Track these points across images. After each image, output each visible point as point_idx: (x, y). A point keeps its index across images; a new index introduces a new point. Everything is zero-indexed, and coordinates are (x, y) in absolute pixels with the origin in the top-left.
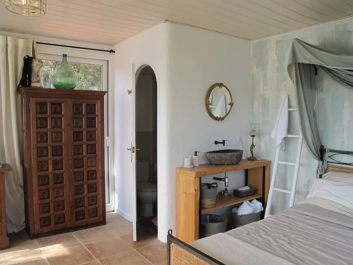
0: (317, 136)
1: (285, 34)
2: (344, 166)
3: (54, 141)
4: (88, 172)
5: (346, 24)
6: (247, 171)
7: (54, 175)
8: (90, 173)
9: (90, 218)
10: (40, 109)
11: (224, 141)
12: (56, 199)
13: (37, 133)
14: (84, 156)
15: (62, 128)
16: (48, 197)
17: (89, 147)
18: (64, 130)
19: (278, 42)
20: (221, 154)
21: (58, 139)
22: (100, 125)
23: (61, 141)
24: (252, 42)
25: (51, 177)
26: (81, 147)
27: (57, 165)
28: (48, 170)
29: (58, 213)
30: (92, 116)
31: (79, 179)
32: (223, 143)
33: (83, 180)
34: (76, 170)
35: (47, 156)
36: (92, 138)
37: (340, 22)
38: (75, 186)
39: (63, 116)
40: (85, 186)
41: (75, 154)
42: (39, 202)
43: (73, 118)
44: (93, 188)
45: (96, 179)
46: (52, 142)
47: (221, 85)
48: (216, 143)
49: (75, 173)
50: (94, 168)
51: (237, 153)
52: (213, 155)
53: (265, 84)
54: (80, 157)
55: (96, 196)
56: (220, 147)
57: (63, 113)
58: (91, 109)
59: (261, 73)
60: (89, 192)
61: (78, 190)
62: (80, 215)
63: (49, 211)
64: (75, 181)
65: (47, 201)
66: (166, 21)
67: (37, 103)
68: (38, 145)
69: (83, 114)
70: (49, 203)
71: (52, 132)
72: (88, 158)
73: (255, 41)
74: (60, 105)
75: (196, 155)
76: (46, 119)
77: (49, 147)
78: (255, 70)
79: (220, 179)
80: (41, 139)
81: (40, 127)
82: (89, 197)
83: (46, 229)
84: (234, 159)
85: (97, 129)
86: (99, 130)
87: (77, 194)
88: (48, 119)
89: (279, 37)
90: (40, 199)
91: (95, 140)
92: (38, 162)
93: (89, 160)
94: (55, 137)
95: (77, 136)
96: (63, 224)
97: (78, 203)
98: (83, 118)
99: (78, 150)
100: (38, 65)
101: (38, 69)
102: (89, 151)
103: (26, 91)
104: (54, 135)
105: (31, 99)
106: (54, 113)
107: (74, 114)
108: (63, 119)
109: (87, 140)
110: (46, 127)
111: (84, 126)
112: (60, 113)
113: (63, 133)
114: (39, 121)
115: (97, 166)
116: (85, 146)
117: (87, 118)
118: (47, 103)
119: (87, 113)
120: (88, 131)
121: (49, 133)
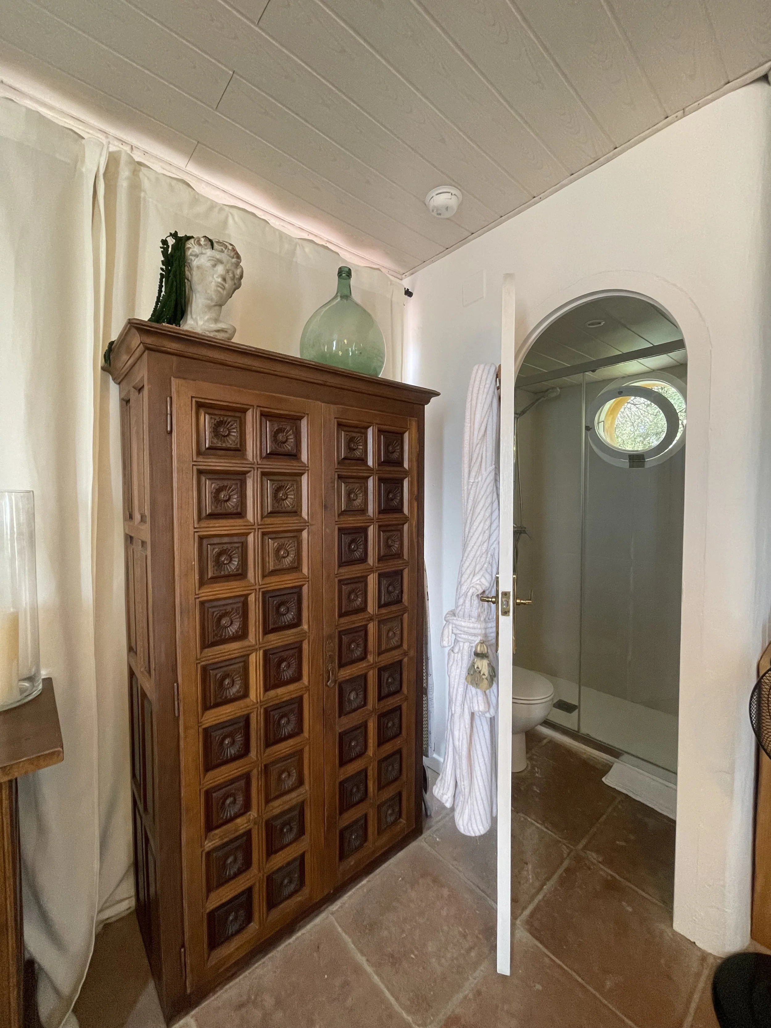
3: (274, 573)
4: (380, 670)
8: (385, 675)
10: (215, 432)
12: (276, 806)
13: (201, 538)
14: (370, 619)
15: (301, 516)
17: (384, 583)
18: (306, 524)
21: (288, 561)
22: (416, 505)
23: (296, 568)
25: (256, 721)
26: (361, 585)
27: (281, 666)
28: (246, 695)
30: (394, 472)
31: (355, 704)
33: (364, 704)
34: (344, 673)
35: (244, 635)
36: (393, 550)
38: (342, 735)
39: (305, 468)
40: (372, 726)
41: (340, 614)
42: (208, 843)
43: (340, 477)
44: (389, 725)
45: (399, 690)
46: (264, 576)
49: (341, 685)
50: (396, 656)
54: (358, 620)
55: (399, 752)
57: (304, 457)
58: (392, 444)
60: (382, 741)
61: (349, 744)
64: (340, 715)
65: (241, 824)
67: (200, 405)
68: (208, 593)
69: (370, 463)
71: (264, 534)
72: (380, 622)
74: (295, 420)
76: (240, 478)
77: (252, 598)
80: (218, 564)
81: (212, 516)
82: (380, 762)
83: (231, 950)
85: (407, 519)
86: (414, 523)
87: (344, 762)
88: (249, 484)
90: (209, 828)
91: (399, 556)
92: (206, 668)
93: (384, 628)
94: (276, 552)
95: (349, 547)
98: (368, 477)
99: (351, 598)
100: (220, 261)
101: (220, 280)
102: (383, 598)
103: (149, 340)
104: (272, 544)
105: (174, 381)
106: (272, 455)
107: (341, 462)
108: (304, 479)
109: (381, 559)
110: (240, 514)
111: (371, 509)
112: (295, 456)
113: (305, 534)
114: (209, 486)
115: (405, 646)
116: (372, 580)
117: (381, 480)
118: (244, 411)
119: (380, 464)
120: (382, 528)
121: (251, 538)
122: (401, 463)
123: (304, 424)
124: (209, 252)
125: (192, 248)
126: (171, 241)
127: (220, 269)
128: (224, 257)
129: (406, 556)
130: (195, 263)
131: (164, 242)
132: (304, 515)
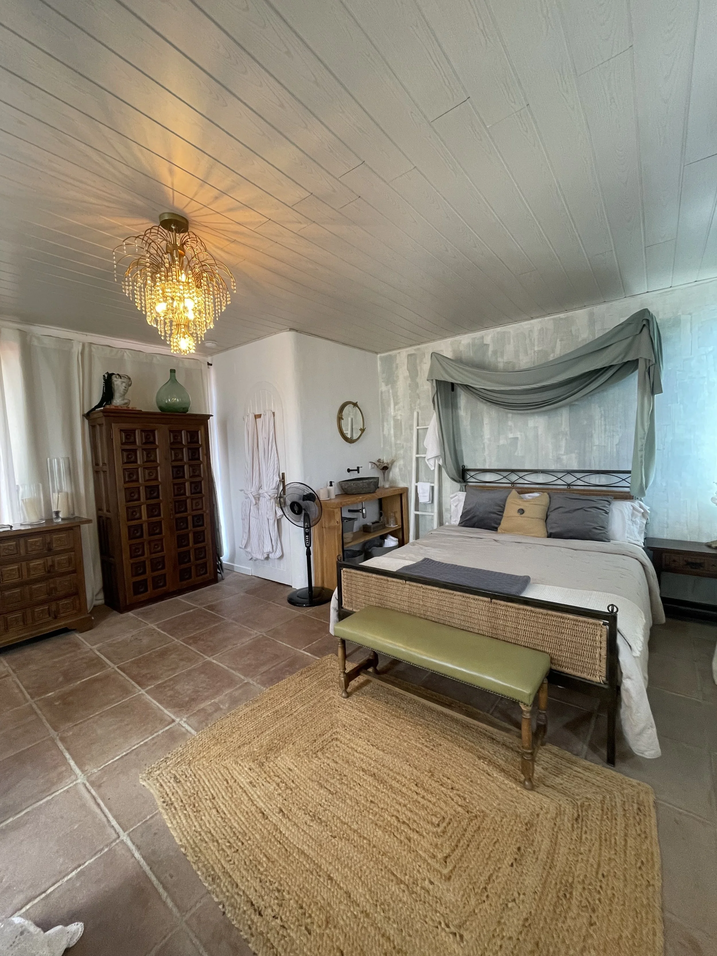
0: (456, 455)
1: (418, 347)
2: (487, 484)
3: (148, 480)
4: (193, 517)
5: (482, 338)
6: (380, 501)
7: (149, 524)
8: (196, 519)
9: (197, 576)
10: (126, 438)
11: (358, 468)
12: (154, 556)
13: (124, 469)
14: (188, 498)
16: (143, 554)
17: (193, 485)
18: (159, 465)
19: (410, 356)
20: (358, 482)
21: (153, 477)
22: (205, 457)
23: (156, 479)
24: (379, 356)
25: (145, 527)
26: (182, 486)
27: (153, 510)
28: (140, 518)
29: (156, 573)
30: (193, 446)
31: (183, 527)
32: (358, 470)
33: (187, 528)
34: (178, 515)
35: (139, 499)
36: (196, 474)
37: (477, 335)
38: (178, 537)
39: (158, 446)
40: (191, 536)
41: (175, 495)
42: (132, 561)
43: (171, 448)
44: (199, 537)
45: (203, 525)
46: (145, 482)
47: (355, 405)
48: (349, 470)
49: (176, 519)
50: (200, 512)
51: (375, 480)
52: (349, 483)
53: (396, 404)
54: (182, 498)
55: (204, 547)
56: (355, 475)
57: (157, 443)
58: (193, 436)
59: (391, 391)
60: (195, 542)
61: (182, 540)
62: (185, 574)
63: (144, 572)
64: (177, 530)
65: (142, 558)
66: (291, 329)
67: (121, 430)
68: (127, 485)
69: (184, 443)
70: (144, 562)
71: (144, 468)
72: (192, 499)
73: (383, 355)
74: (153, 432)
75: (331, 485)
76: (135, 451)
77: (141, 488)
78: (383, 388)
79: (357, 511)
80: (129, 477)
81: (127, 463)
82: (195, 549)
83: (142, 597)
84: (372, 486)
85: (202, 462)
86: (205, 463)
87: (180, 546)
88: (138, 452)
89: (411, 350)
90: (132, 557)
91: (199, 476)
92: (128, 508)
93: (194, 502)
94: (149, 474)
95: (178, 471)
96: (165, 588)
97: (183, 557)
98: (183, 448)
99: (179, 489)
100: (124, 382)
101: (124, 388)
102: (193, 491)
103: (105, 414)
104: (147, 471)
105: (113, 424)
106: (145, 443)
107: (171, 444)
108: (157, 450)
109: (191, 477)
110: (136, 462)
111: (185, 459)
112: (154, 442)
113: (159, 468)
114: (125, 454)
115: (204, 509)
116: (187, 485)
117: (189, 449)
118: (135, 430)
119: (188, 443)
120: (190, 466)
121: (139, 469)
122: (198, 442)
123: (156, 432)
124: (120, 380)
125: (114, 378)
126: (106, 376)
127: (124, 384)
128: (125, 380)
129: (202, 476)
130: (115, 383)
131: (104, 376)
132: (158, 461)
